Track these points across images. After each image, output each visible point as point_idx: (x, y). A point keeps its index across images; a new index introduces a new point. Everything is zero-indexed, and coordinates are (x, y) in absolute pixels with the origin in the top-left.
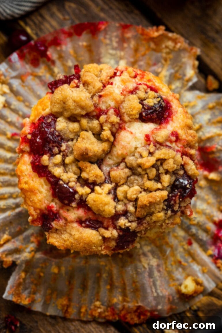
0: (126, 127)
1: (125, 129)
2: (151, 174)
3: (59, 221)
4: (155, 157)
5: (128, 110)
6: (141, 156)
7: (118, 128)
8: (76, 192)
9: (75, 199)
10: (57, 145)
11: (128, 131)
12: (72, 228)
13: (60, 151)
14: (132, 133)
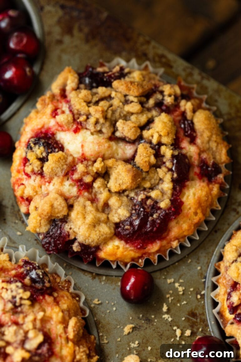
0: (80, 154)
1: (83, 154)
2: (105, 104)
3: (205, 159)
4: (89, 111)
5: (62, 163)
6: (97, 122)
7: (86, 161)
8: (173, 156)
9: (179, 153)
10: (144, 204)
11: (82, 150)
12: (203, 143)
13: (148, 198)
14: (82, 146)
